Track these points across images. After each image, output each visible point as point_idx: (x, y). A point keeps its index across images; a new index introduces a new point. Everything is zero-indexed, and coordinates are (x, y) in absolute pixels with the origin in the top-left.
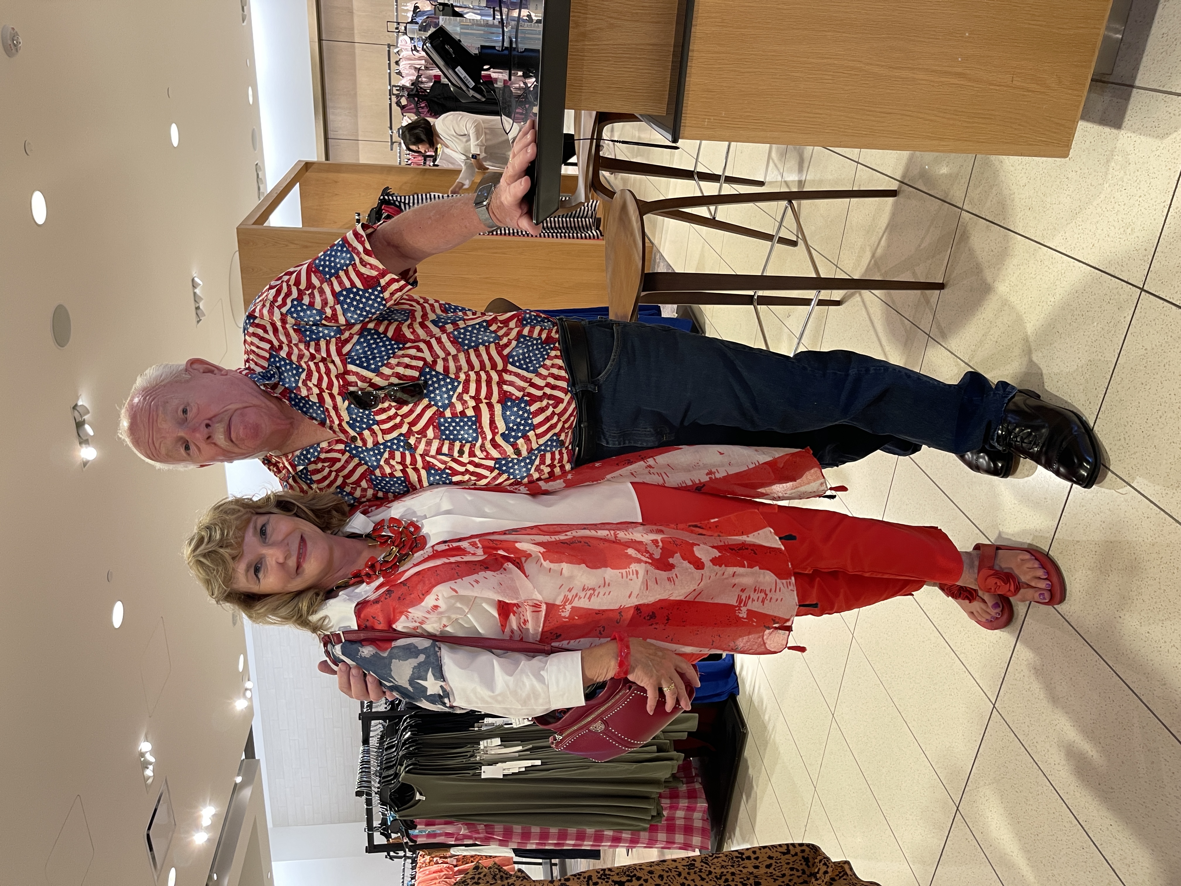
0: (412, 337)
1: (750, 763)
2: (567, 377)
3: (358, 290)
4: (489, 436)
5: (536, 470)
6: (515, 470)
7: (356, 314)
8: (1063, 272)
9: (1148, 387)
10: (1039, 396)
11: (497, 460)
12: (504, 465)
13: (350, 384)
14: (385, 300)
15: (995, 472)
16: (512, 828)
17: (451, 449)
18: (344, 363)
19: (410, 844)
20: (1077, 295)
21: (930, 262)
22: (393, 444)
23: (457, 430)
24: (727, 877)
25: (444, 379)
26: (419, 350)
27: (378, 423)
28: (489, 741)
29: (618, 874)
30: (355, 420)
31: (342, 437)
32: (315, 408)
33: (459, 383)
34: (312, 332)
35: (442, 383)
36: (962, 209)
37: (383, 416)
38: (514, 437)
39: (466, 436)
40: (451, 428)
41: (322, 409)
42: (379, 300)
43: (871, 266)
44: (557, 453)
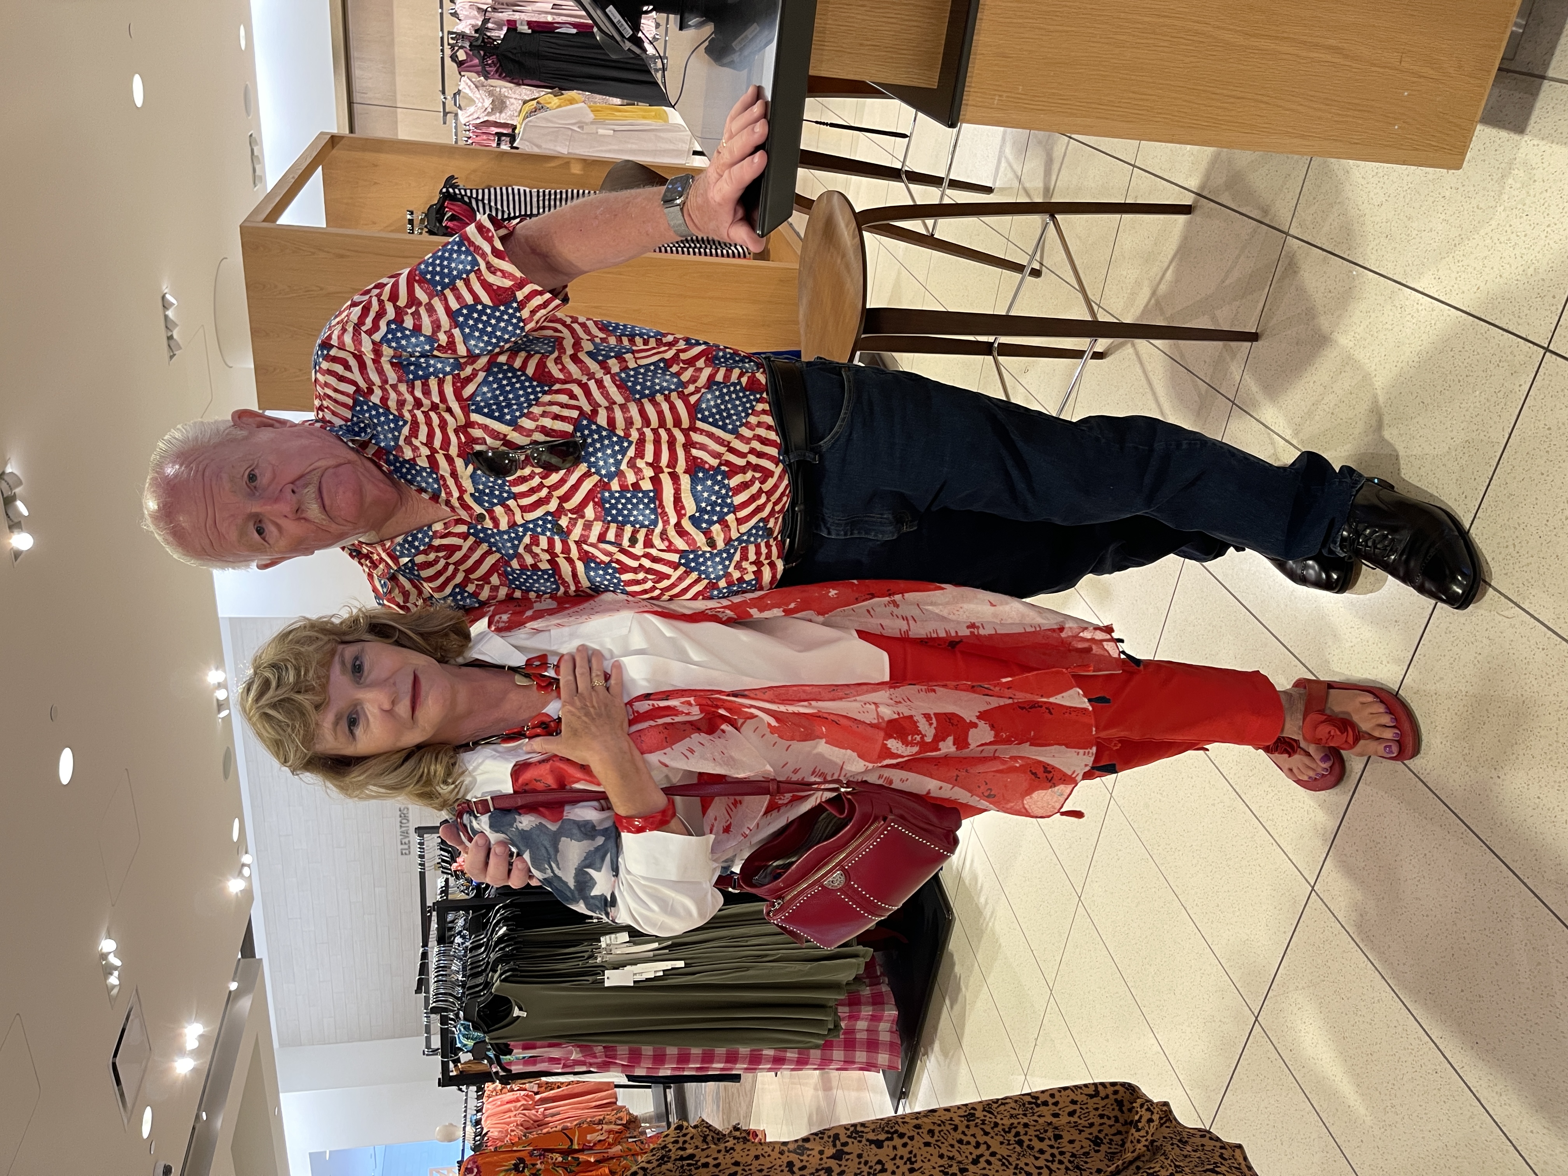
0: (561, 376)
1: (956, 958)
2: (779, 441)
3: (485, 307)
4: (673, 520)
5: (736, 567)
6: (707, 567)
7: (483, 341)
8: (1433, 322)
9: (1551, 478)
10: (1392, 487)
11: (683, 553)
12: (693, 560)
13: (475, 441)
14: (523, 321)
15: (1328, 586)
16: (640, 1049)
17: (619, 535)
18: (466, 410)
19: (502, 1073)
20: (1452, 354)
21: (1238, 303)
22: (536, 525)
23: (628, 510)
24: (1017, 1130)
25: (609, 437)
26: (573, 396)
27: (516, 497)
28: (613, 936)
29: (873, 1131)
30: (482, 492)
31: (464, 515)
32: (424, 474)
33: (630, 443)
34: (418, 366)
35: (606, 442)
36: (1287, 234)
37: (523, 488)
38: (706, 522)
39: (641, 518)
40: (620, 506)
41: (435, 476)
42: (514, 321)
43: (1149, 307)
44: (763, 545)
